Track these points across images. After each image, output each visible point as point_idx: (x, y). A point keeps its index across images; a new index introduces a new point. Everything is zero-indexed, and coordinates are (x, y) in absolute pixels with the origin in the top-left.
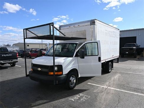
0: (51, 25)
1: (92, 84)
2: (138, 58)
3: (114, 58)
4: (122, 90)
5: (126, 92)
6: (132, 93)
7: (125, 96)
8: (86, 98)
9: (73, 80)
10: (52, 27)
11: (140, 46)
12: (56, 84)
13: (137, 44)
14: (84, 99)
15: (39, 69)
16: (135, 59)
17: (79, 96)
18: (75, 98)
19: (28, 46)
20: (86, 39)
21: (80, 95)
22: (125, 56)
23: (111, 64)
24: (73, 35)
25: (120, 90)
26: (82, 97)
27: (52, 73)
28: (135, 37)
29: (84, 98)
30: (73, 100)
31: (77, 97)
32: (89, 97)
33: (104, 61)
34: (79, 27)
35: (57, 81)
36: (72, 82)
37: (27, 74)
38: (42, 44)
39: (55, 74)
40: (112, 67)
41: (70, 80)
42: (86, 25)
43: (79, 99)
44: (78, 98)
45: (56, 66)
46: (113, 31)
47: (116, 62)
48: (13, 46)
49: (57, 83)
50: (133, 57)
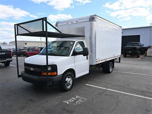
0: (43, 19)
1: (90, 85)
2: (141, 58)
3: (115, 58)
4: (122, 92)
5: (126, 94)
6: (132, 95)
7: (124, 98)
8: (82, 101)
9: (69, 82)
10: (44, 22)
11: (143, 45)
12: (50, 86)
13: (140, 43)
14: (80, 102)
15: (32, 69)
16: (138, 59)
17: (74, 99)
18: (70, 101)
19: (26, 44)
20: (84, 36)
21: (76, 97)
22: (127, 55)
23: (111, 64)
24: (70, 32)
25: (120, 92)
26: (78, 99)
27: (45, 74)
28: (139, 36)
29: (80, 100)
30: (68, 103)
31: (72, 99)
32: (86, 99)
33: (105, 61)
34: (77, 23)
35: (51, 82)
36: (67, 83)
37: (19, 75)
38: (41, 42)
39: (49, 74)
40: (113, 67)
41: (66, 81)
42: (85, 22)
43: (75, 101)
44: (73, 101)
45: (50, 66)
46: (115, 29)
47: (118, 62)
48: (9, 44)
49: (51, 84)
50: (136, 57)
